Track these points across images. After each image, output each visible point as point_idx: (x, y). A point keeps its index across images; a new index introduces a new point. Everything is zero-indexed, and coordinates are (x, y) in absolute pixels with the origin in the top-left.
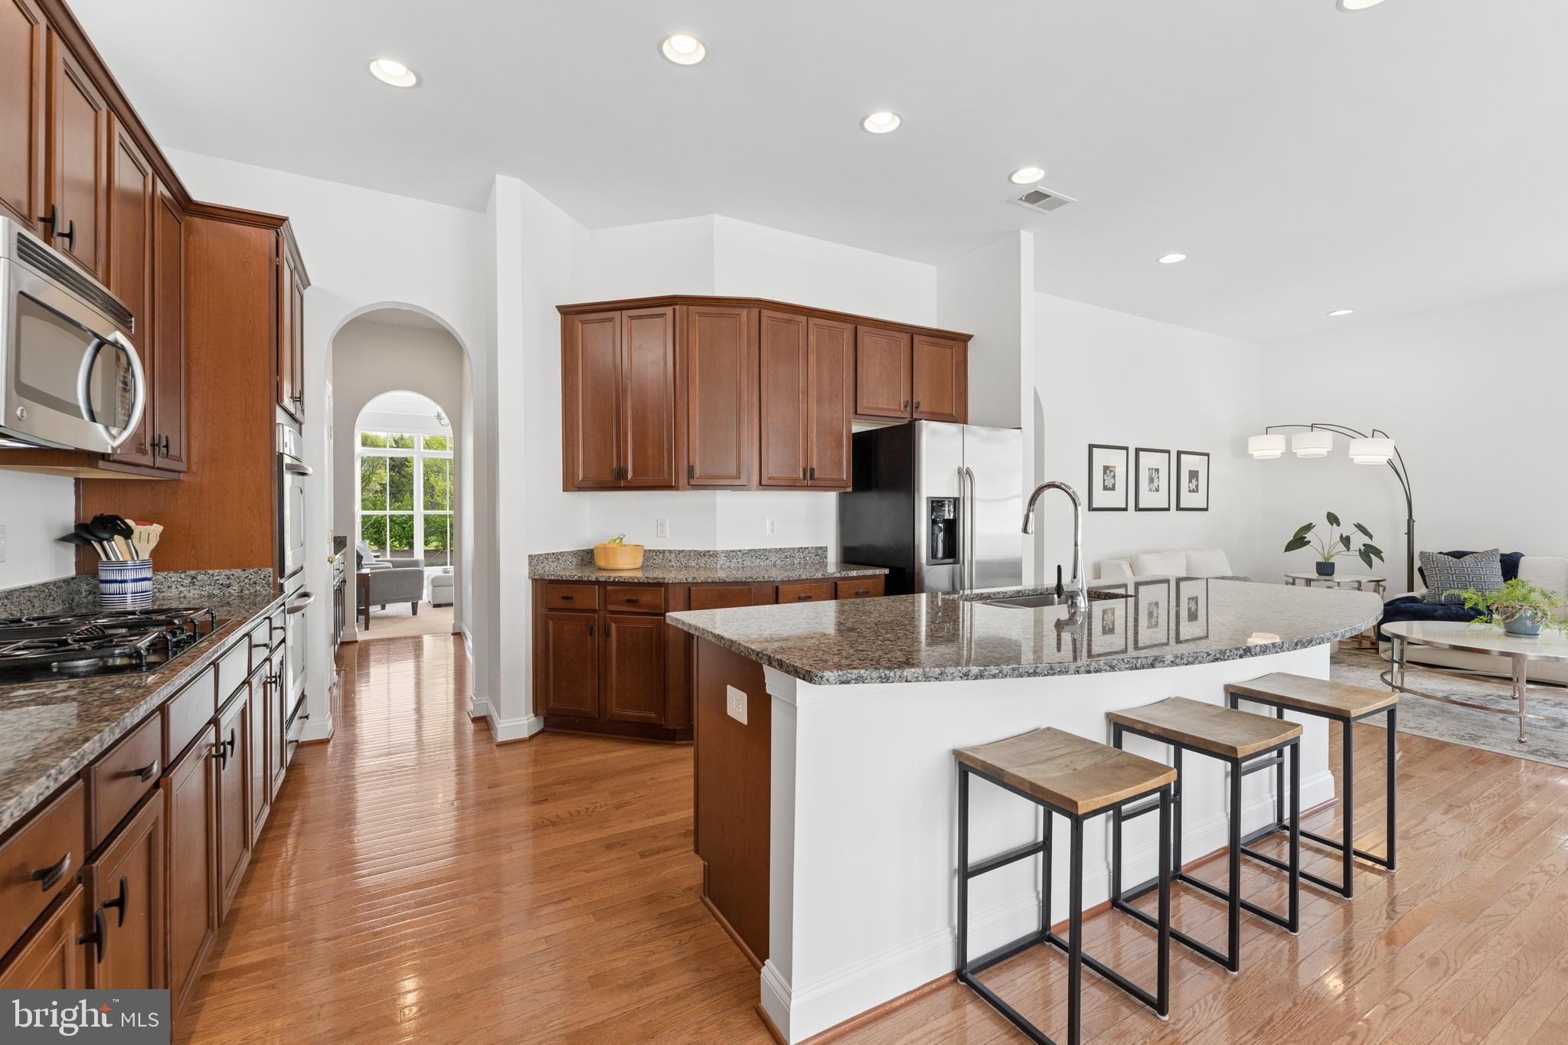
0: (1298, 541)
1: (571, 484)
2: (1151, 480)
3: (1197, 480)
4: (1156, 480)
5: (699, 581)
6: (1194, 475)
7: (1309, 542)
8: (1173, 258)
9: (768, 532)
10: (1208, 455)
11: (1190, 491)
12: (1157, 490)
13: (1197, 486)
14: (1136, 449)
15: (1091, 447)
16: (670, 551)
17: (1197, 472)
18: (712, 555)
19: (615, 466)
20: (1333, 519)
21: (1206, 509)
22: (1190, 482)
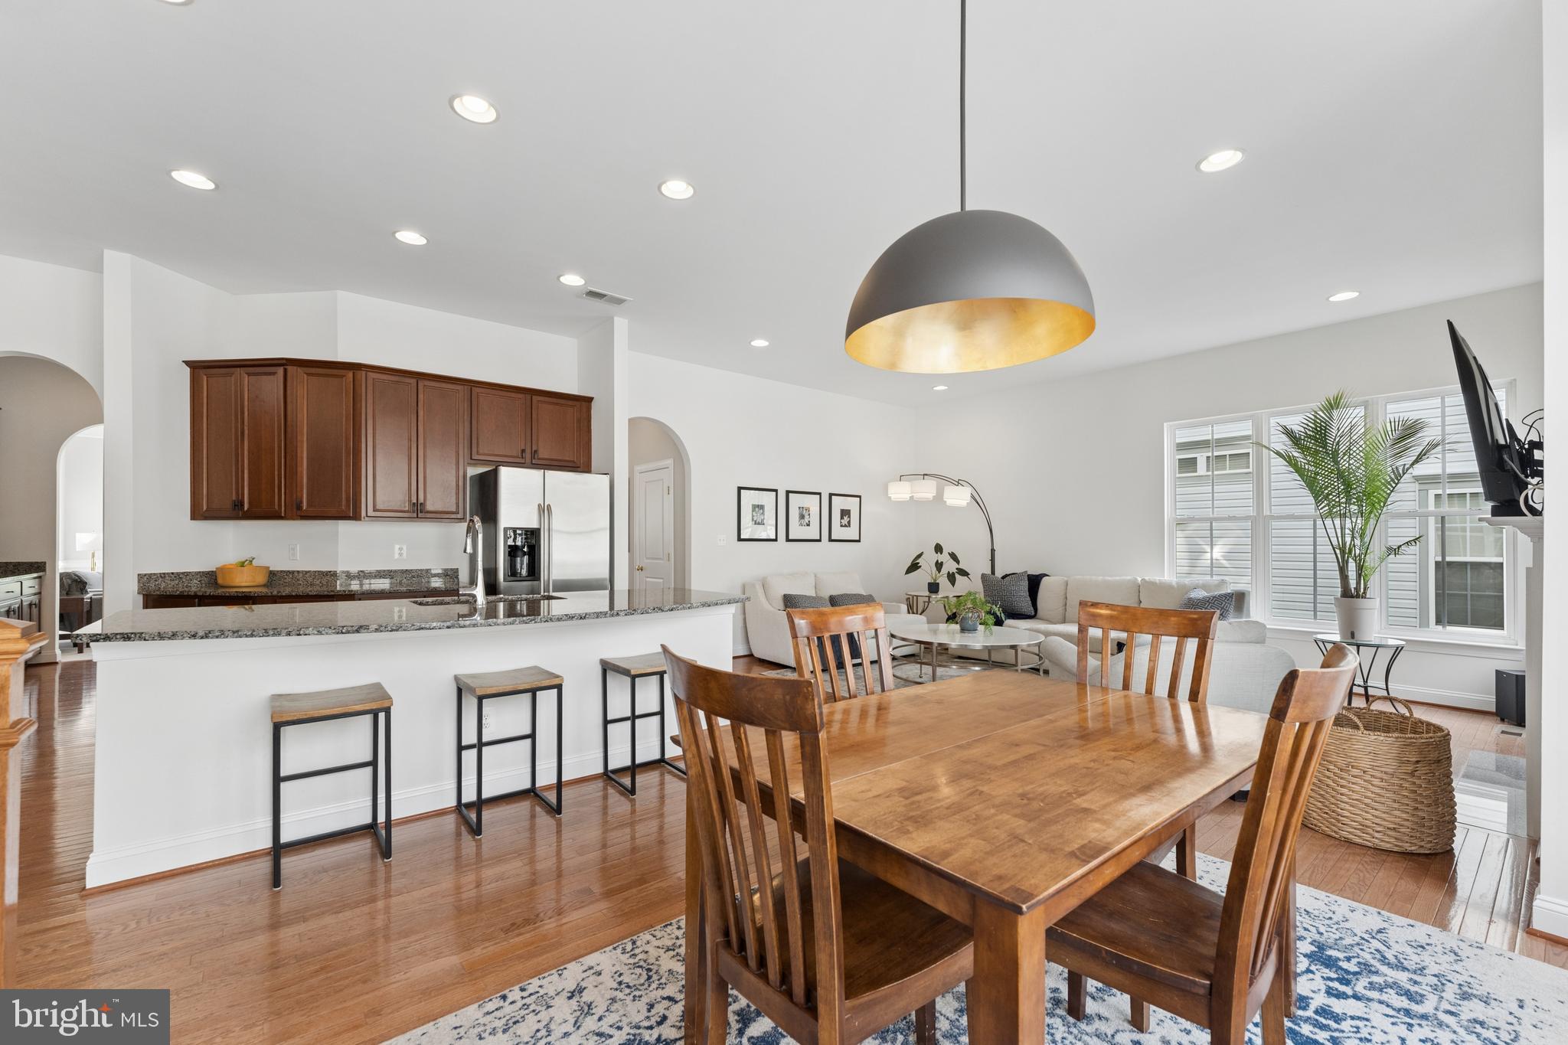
0: (914, 567)
1: (197, 514)
2: (802, 517)
3: (849, 517)
4: (807, 517)
5: (284, 594)
6: (845, 513)
7: (920, 567)
8: (760, 343)
9: (397, 556)
10: (860, 497)
11: (841, 526)
12: (808, 525)
13: (849, 522)
14: (787, 491)
15: (740, 489)
16: (298, 572)
17: (849, 511)
18: (333, 575)
19: (234, 498)
20: (938, 549)
21: (859, 541)
22: (842, 518)
